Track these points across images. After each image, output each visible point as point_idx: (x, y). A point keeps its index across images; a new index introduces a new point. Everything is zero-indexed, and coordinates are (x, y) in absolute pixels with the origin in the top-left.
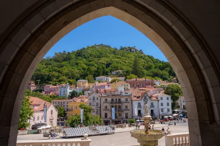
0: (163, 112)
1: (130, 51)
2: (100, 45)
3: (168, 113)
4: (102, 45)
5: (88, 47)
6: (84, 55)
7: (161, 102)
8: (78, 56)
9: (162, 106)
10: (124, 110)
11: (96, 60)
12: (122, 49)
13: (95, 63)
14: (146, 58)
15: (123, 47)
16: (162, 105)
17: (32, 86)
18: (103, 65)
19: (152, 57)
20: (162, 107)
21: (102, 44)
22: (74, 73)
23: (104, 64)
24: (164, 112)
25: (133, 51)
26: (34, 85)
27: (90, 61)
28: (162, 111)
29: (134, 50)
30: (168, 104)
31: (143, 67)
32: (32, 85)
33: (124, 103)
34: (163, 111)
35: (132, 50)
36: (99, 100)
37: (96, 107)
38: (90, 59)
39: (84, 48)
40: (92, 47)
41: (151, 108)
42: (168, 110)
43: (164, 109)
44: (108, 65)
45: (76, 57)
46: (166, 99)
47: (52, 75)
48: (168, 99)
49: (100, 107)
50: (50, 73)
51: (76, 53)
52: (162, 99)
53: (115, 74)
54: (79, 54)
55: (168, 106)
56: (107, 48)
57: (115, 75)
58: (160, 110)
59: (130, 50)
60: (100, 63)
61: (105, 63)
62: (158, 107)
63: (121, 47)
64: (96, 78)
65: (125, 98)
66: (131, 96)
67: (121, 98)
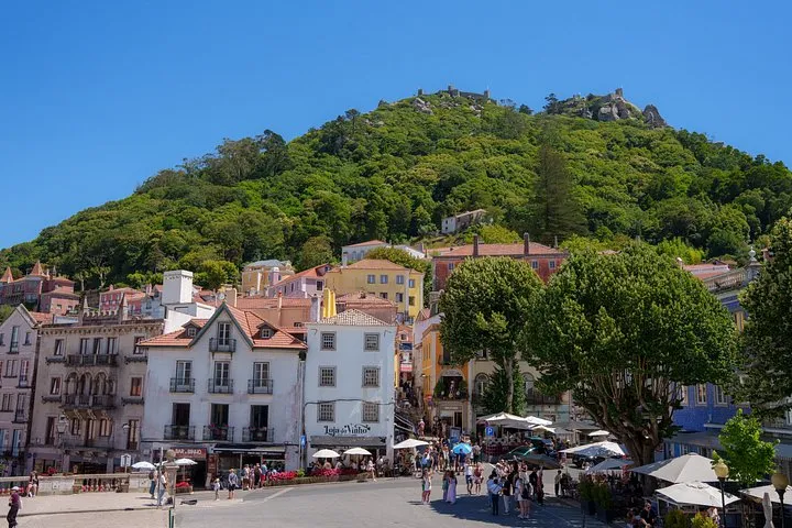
0: (331, 425)
1: (595, 118)
2: (439, 95)
3: (368, 434)
4: (451, 92)
5: (383, 106)
6: (352, 148)
7: (318, 358)
8: (326, 150)
9: (327, 389)
10: (125, 402)
11: (395, 165)
12: (555, 107)
13: (389, 181)
14: (665, 145)
15: (560, 99)
16: (327, 377)
17: (59, 296)
18: (421, 188)
19: (702, 137)
20: (327, 394)
21: (453, 88)
22: (256, 229)
23: (425, 183)
24: (338, 423)
25: (608, 117)
26: (69, 290)
27: (368, 173)
28: (321, 419)
29: (615, 110)
30: (371, 378)
31: (630, 190)
32: (58, 290)
33: (129, 360)
34: (331, 420)
35: (603, 110)
36: (35, 347)
37: (16, 382)
38: (370, 163)
39: (354, 112)
40: (402, 106)
41: (252, 392)
42: (371, 413)
43: (339, 408)
44: (442, 190)
45: (316, 156)
46: (361, 343)
47: (160, 244)
48: (372, 343)
49: (33, 387)
50: (153, 236)
51: (317, 140)
52: (328, 342)
53: (453, 229)
54: (332, 141)
55: (370, 390)
56: (472, 108)
57: (454, 234)
58: (312, 412)
59: (595, 109)
60: (409, 179)
61: (434, 178)
62: (299, 389)
63: (552, 97)
64: (344, 249)
65: (134, 334)
66: (162, 321)
67: (117, 335)
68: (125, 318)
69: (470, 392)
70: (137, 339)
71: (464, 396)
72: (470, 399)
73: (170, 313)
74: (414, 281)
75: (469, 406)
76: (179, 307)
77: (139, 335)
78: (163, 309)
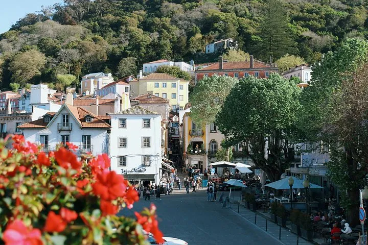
0: (125, 168)
3: (145, 173)
9: (123, 149)
16: (123, 143)
20: (123, 152)
24: (129, 167)
28: (120, 165)
30: (146, 143)
34: (125, 165)
41: (82, 152)
42: (147, 161)
43: (129, 159)
48: (147, 125)
52: (123, 123)
55: (146, 149)
58: (115, 162)
64: (144, 65)
65: (15, 121)
66: (31, 114)
67: (6, 121)
68: (10, 112)
69: (207, 150)
70: (17, 124)
71: (203, 152)
72: (207, 154)
73: (34, 108)
74: (182, 86)
75: (207, 158)
76: (40, 105)
77: (19, 121)
78: (31, 107)
